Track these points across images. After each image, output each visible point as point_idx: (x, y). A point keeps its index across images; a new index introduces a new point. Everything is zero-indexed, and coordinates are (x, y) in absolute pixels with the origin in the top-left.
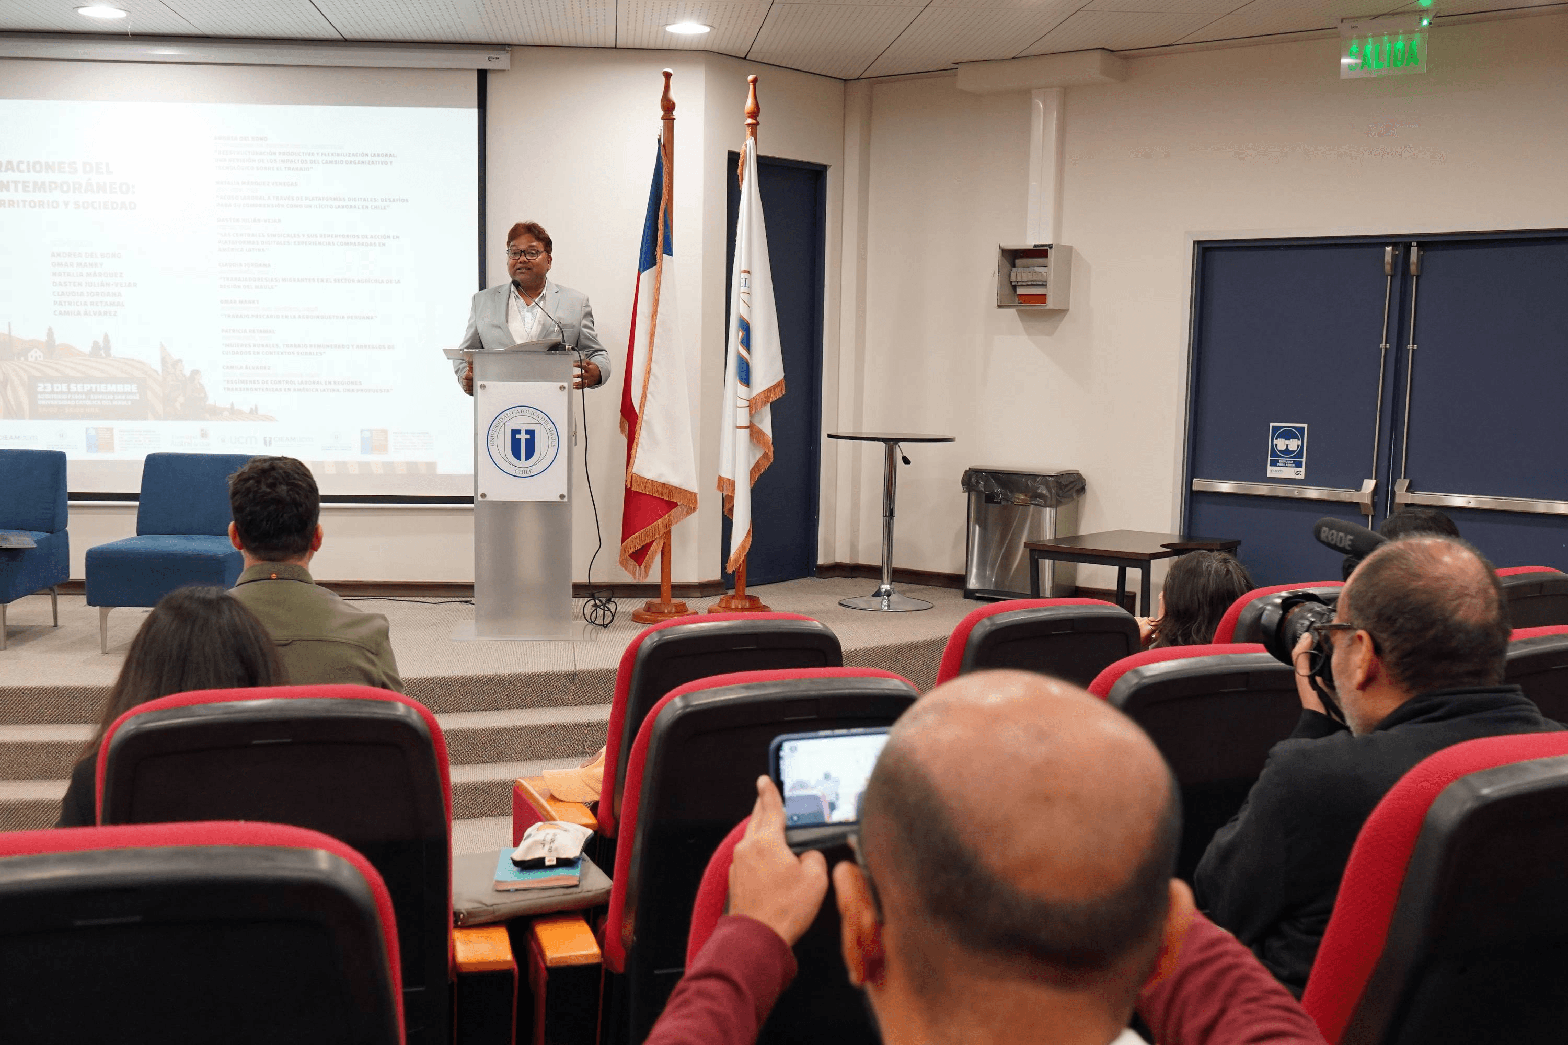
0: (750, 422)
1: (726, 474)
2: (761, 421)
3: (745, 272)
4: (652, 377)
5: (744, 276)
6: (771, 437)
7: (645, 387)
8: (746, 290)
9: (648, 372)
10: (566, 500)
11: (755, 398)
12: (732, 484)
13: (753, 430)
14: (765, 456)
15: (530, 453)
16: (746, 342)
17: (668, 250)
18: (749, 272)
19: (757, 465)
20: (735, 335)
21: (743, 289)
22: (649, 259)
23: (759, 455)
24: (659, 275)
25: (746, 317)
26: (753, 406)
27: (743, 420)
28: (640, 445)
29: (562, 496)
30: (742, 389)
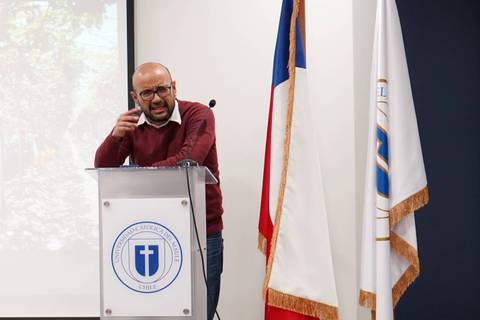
0: (391, 233)
1: (367, 288)
2: (405, 232)
3: (381, 81)
4: (286, 190)
5: (380, 85)
6: (416, 248)
7: (280, 200)
8: (383, 99)
9: (283, 185)
10: (190, 314)
11: (395, 209)
12: (374, 297)
13: (394, 241)
14: (411, 268)
15: (154, 269)
16: (384, 152)
17: (301, 62)
18: (385, 81)
19: (403, 279)
20: (373, 145)
21: (379, 99)
22: (282, 73)
23: (404, 269)
24: (292, 88)
25: (384, 128)
26: (393, 218)
27: (383, 232)
28: (275, 259)
29: (186, 311)
30: (381, 200)
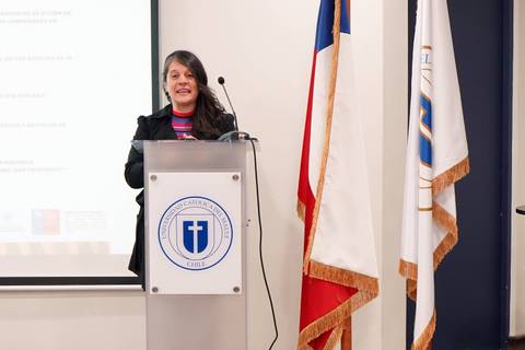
0: (433, 203)
1: (408, 258)
2: (444, 201)
3: (426, 47)
4: (329, 160)
5: (425, 51)
6: (455, 216)
7: (323, 170)
8: (427, 66)
9: (326, 154)
10: (240, 292)
11: (438, 179)
12: (414, 268)
13: (436, 211)
14: (450, 236)
15: (203, 245)
16: (428, 120)
17: (345, 28)
18: (430, 48)
19: (441, 246)
20: (417, 113)
21: (424, 66)
22: (326, 37)
23: (442, 236)
24: (336, 54)
25: (427, 94)
26: (435, 187)
27: (426, 202)
28: (317, 230)
29: (236, 290)
30: (424, 169)
